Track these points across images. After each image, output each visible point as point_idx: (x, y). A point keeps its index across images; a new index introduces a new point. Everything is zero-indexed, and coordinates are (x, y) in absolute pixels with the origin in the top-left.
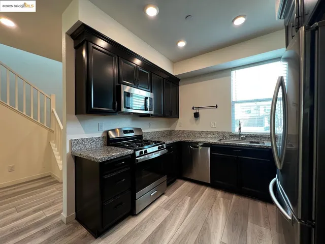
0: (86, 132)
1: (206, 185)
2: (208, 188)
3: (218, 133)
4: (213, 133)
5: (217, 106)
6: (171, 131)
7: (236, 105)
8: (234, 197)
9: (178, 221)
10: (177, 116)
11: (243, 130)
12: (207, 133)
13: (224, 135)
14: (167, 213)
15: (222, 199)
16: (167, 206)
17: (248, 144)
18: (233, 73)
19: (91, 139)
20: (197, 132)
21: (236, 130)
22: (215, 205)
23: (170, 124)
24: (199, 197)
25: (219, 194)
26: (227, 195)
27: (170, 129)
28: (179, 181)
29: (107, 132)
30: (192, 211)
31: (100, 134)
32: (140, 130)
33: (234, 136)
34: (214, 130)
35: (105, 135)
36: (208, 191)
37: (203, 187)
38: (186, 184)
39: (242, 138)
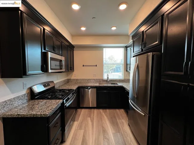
0: (13, 93)
1: (94, 108)
2: (95, 110)
4: (95, 80)
5: (96, 66)
6: (68, 79)
8: (108, 110)
9: (91, 132)
10: (73, 70)
12: (91, 80)
14: (82, 131)
15: (103, 113)
16: (80, 127)
18: (104, 49)
19: (18, 97)
20: (86, 79)
21: (105, 77)
22: (102, 117)
23: (68, 76)
24: (94, 116)
25: (101, 111)
26: (105, 110)
28: (79, 110)
29: (30, 89)
30: (94, 124)
31: (24, 92)
32: (53, 82)
34: (95, 78)
35: (29, 91)
36: (96, 111)
37: (93, 110)
38: (83, 110)
39: (109, 82)
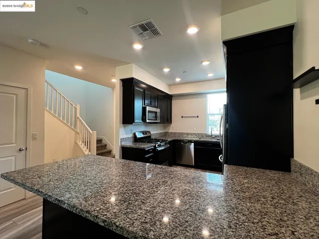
3: (198, 134)
4: (195, 134)
5: (198, 117)
6: (165, 132)
7: (209, 116)
10: (171, 122)
11: (213, 132)
12: (191, 134)
13: (202, 135)
17: (216, 140)
19: (128, 138)
20: (185, 133)
21: (209, 133)
23: (165, 128)
27: (164, 131)
29: (135, 134)
31: (131, 135)
32: (149, 132)
33: (208, 136)
34: (196, 132)
39: (213, 137)
